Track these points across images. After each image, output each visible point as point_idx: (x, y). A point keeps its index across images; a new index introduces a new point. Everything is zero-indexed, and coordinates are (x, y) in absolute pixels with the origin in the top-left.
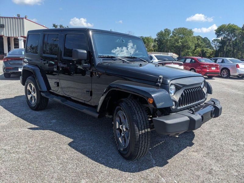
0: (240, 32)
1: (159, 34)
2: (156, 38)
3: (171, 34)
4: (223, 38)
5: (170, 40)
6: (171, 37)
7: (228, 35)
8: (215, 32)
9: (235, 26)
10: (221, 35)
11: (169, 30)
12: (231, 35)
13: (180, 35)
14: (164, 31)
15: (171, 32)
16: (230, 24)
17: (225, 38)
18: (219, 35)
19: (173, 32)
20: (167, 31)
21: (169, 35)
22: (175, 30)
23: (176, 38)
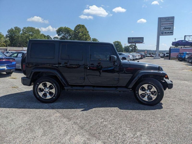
0: (73, 33)
1: (9, 31)
2: (7, 35)
3: (21, 32)
4: (63, 37)
5: (22, 37)
6: (21, 34)
7: (65, 35)
8: (56, 32)
9: (69, 28)
10: (61, 34)
11: (19, 28)
12: (67, 34)
13: (30, 33)
14: (14, 29)
15: (21, 30)
16: (66, 27)
17: (63, 36)
18: (59, 34)
19: (23, 30)
20: (17, 29)
21: (19, 32)
22: (24, 28)
23: (26, 35)
